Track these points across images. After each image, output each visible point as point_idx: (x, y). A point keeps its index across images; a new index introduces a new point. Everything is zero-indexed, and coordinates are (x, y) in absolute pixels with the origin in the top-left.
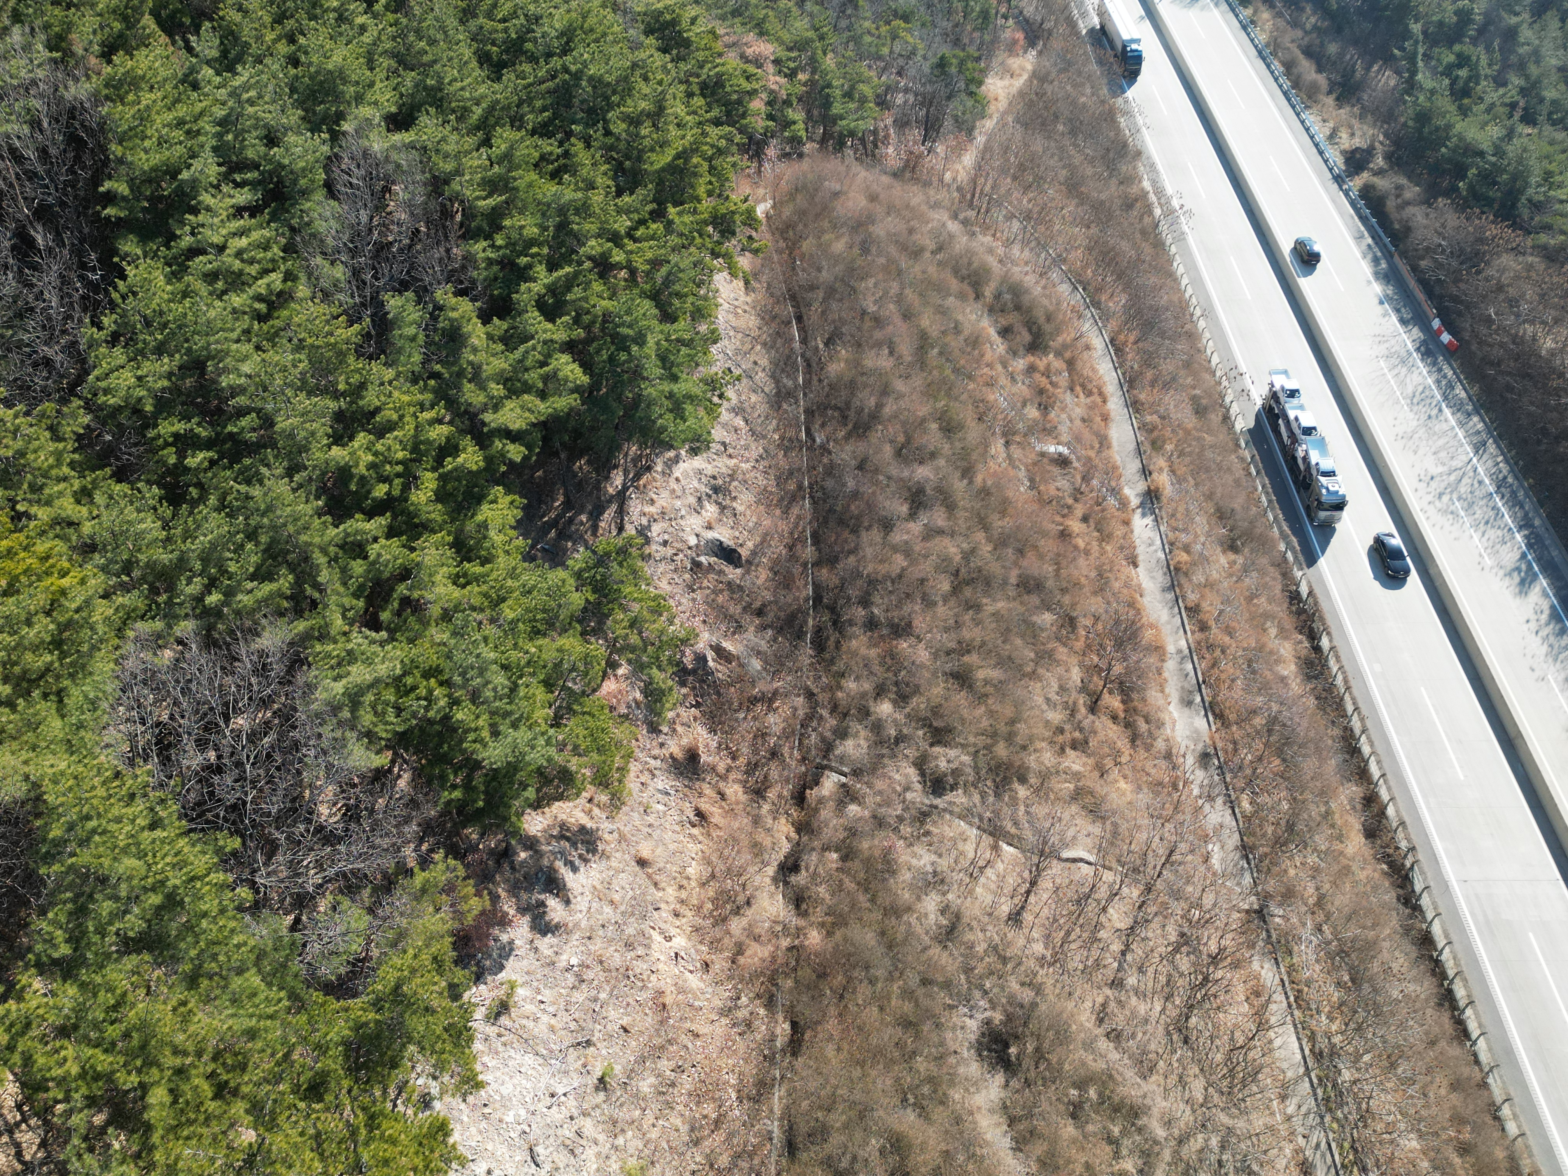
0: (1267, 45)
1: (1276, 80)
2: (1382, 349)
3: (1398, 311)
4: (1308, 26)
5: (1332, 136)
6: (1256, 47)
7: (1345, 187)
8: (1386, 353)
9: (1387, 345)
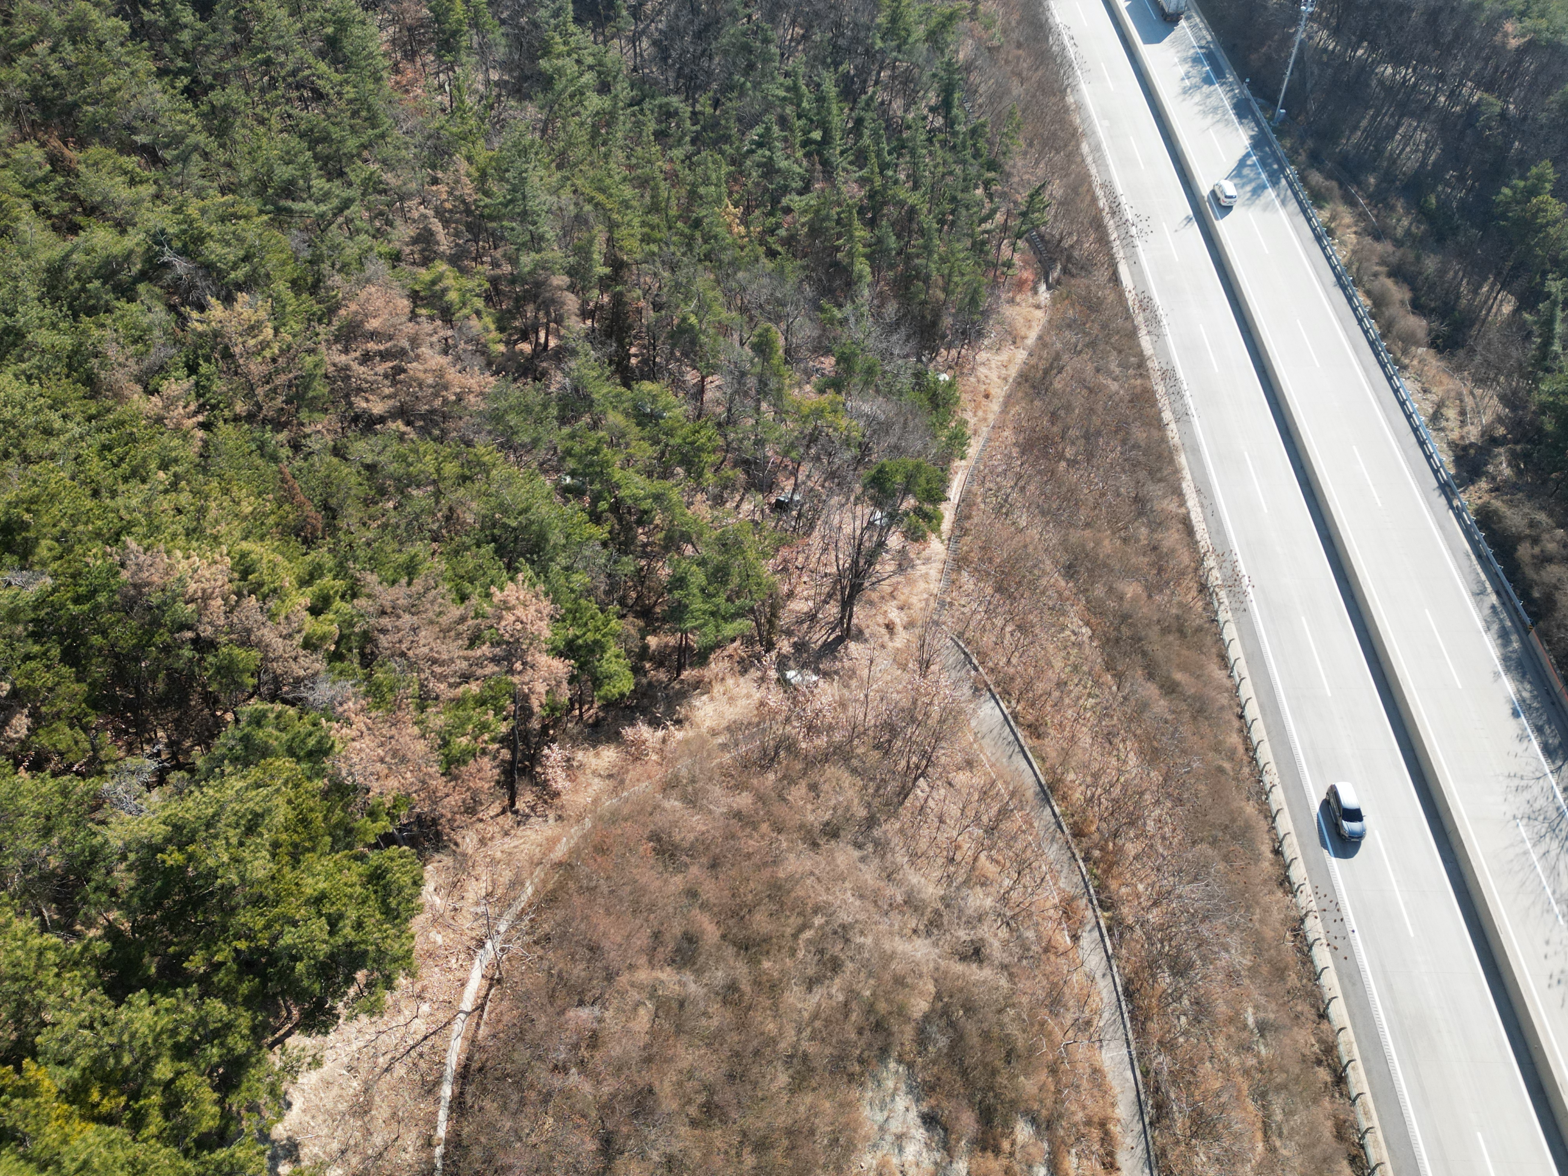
0: (1348, 266)
1: (1360, 321)
2: (1518, 804)
3: (1539, 730)
4: (1400, 232)
5: (1436, 417)
6: (1334, 268)
7: (1456, 503)
8: (1525, 809)
9: (1527, 795)
